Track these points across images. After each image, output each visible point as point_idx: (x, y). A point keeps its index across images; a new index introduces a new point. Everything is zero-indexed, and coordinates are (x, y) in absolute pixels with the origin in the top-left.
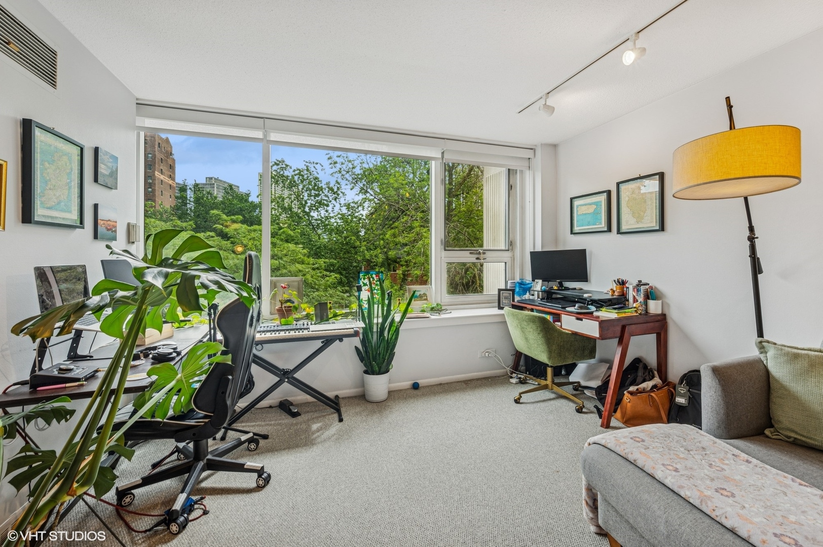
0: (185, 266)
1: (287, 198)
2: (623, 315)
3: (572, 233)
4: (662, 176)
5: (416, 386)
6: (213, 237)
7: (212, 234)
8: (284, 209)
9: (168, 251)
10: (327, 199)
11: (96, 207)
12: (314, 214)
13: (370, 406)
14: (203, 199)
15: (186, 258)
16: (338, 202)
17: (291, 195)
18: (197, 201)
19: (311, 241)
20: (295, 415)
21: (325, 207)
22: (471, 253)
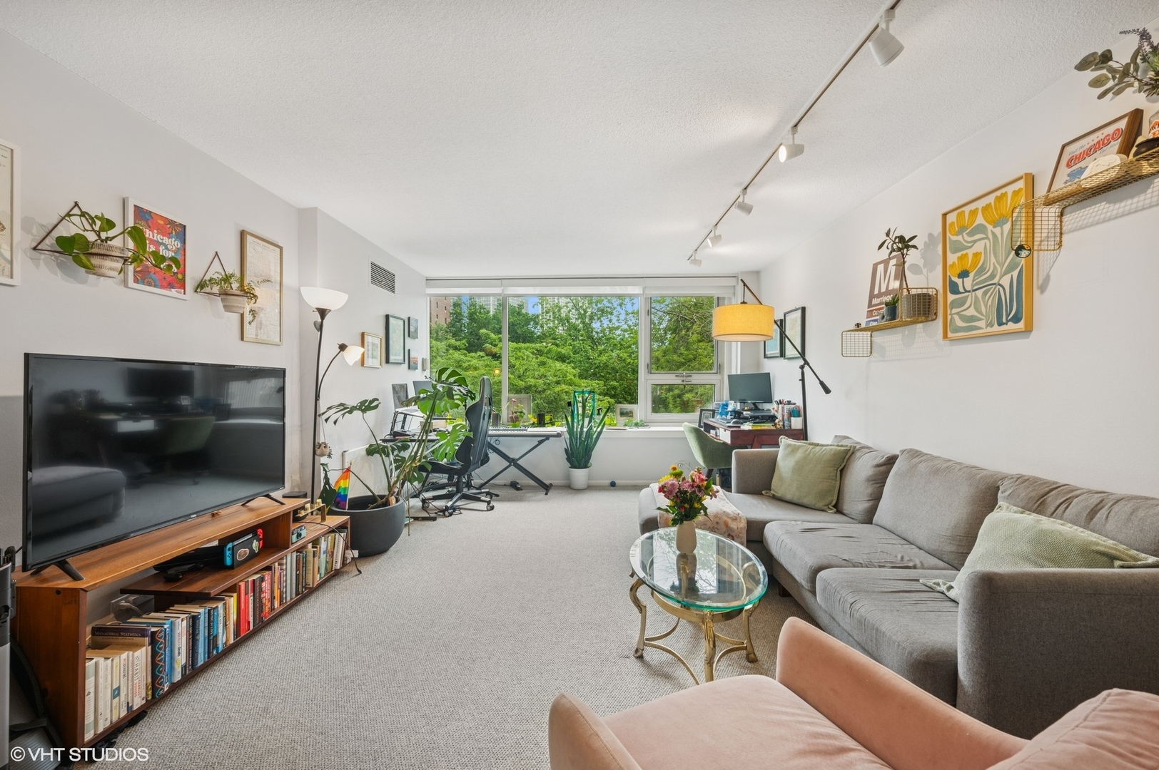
0: (451, 384)
1: (564, 306)
2: (759, 428)
3: (765, 356)
4: (803, 309)
5: (613, 484)
6: (482, 357)
7: (482, 354)
8: (561, 321)
9: (444, 377)
10: (610, 305)
11: (409, 350)
12: (596, 325)
13: (572, 491)
14: (476, 314)
15: (452, 380)
16: (624, 308)
17: (568, 303)
18: (471, 317)
19: (589, 359)
20: (518, 489)
21: (609, 316)
22: (676, 376)
